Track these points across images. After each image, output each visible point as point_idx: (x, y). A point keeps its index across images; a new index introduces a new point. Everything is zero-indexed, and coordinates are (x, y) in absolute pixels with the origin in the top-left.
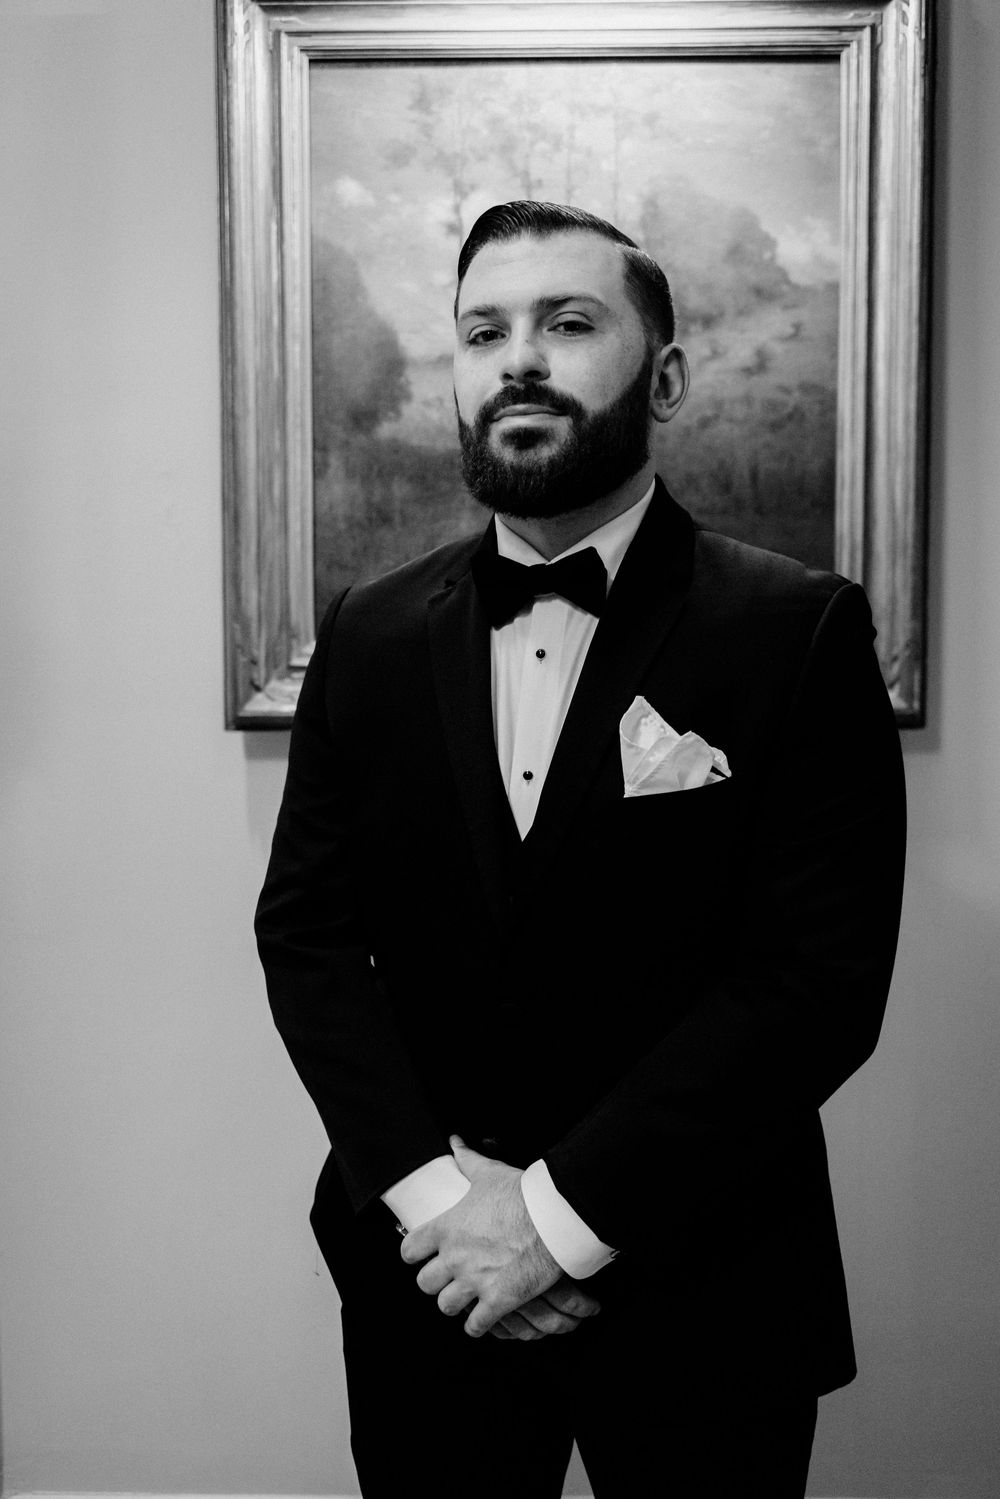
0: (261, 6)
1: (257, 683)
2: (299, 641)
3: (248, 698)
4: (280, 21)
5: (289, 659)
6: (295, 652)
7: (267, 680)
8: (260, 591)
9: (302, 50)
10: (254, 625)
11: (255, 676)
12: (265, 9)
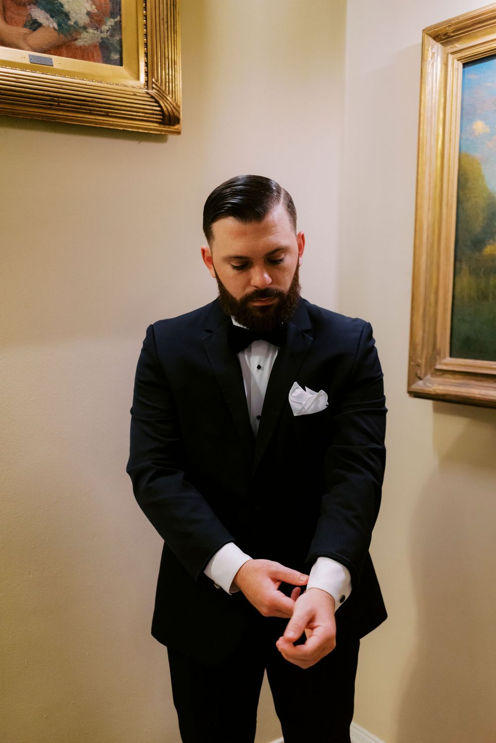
0: (441, 43)
1: (419, 375)
2: (440, 357)
3: (414, 382)
4: (450, 48)
5: (435, 365)
6: (438, 362)
7: (425, 375)
8: (424, 331)
9: (458, 60)
10: (419, 348)
11: (419, 372)
12: (442, 44)
